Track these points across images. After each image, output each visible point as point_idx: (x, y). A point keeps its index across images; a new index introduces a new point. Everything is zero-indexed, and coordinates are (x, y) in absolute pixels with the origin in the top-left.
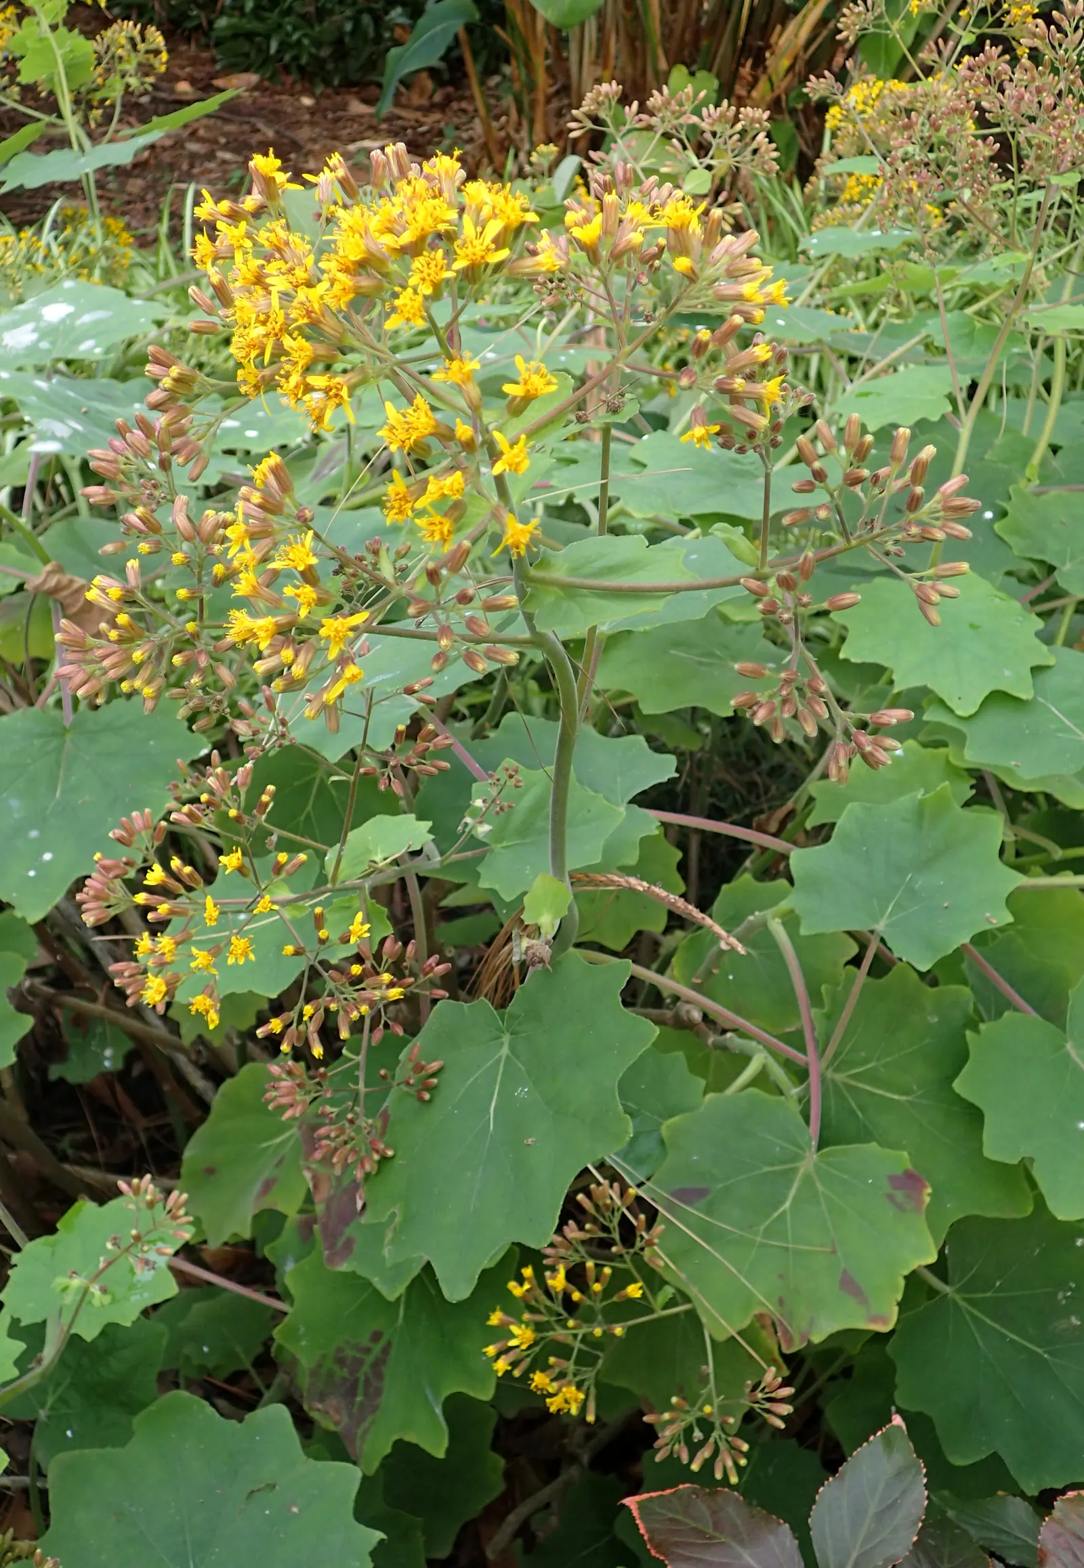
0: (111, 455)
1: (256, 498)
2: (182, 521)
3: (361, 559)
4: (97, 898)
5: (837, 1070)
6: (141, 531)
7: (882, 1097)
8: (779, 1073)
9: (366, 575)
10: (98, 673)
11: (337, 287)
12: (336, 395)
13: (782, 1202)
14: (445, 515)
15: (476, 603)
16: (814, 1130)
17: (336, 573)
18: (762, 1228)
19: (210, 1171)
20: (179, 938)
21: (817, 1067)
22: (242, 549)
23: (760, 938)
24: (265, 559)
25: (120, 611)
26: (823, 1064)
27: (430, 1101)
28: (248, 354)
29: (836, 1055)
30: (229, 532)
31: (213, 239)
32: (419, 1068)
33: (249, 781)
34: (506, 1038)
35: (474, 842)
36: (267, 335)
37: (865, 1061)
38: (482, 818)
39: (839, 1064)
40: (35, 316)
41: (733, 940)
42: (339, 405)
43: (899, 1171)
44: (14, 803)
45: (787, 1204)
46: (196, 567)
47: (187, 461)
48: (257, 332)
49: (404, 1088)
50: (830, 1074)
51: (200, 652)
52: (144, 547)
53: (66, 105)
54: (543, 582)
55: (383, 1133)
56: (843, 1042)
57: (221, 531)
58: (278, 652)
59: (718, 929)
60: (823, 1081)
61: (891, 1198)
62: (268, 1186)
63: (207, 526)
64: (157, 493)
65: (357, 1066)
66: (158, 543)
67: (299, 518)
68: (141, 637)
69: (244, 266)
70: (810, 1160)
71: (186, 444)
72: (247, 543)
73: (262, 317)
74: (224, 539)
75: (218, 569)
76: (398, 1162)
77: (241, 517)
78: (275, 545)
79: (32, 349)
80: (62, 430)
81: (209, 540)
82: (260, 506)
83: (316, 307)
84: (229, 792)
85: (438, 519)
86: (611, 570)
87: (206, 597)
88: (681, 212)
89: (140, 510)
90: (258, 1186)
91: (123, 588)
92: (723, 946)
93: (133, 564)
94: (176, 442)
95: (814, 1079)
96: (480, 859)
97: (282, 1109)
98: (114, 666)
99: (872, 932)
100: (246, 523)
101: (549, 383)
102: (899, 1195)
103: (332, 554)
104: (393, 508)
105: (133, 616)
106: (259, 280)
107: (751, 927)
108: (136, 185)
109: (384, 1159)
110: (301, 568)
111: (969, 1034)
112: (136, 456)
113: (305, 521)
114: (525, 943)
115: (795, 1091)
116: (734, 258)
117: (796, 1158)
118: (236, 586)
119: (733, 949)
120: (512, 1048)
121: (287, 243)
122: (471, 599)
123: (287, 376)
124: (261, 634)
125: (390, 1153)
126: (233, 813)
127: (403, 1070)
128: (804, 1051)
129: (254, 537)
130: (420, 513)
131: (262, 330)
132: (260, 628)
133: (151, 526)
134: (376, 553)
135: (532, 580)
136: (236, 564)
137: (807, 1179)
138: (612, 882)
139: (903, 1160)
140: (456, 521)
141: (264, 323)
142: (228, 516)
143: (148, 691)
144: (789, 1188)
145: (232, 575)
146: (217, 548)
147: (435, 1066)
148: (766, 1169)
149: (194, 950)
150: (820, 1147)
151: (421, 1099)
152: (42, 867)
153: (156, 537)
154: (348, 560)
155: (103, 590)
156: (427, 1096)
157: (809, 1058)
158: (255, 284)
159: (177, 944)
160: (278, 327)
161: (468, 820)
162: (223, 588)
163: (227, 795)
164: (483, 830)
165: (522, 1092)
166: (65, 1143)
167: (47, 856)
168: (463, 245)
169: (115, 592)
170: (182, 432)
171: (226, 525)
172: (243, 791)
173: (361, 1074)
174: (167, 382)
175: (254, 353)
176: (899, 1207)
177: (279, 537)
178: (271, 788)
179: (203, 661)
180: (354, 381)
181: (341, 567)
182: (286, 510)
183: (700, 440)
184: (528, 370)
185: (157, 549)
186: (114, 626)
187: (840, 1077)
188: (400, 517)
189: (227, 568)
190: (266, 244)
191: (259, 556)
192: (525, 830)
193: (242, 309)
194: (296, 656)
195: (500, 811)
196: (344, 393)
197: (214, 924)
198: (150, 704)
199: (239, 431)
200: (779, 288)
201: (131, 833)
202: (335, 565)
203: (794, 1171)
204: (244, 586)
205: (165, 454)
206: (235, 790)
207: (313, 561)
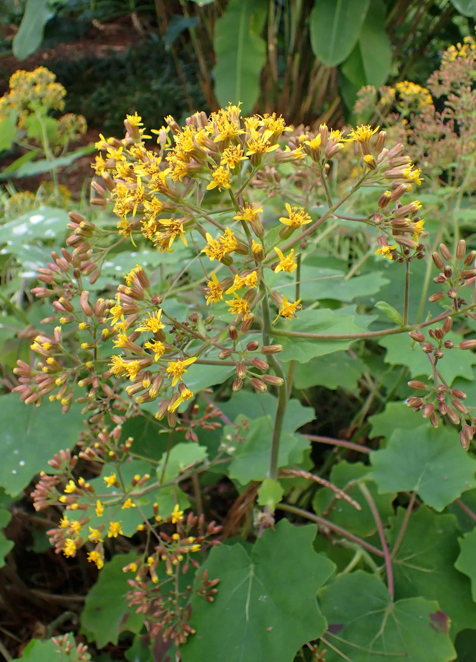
0: (49, 271)
1: (128, 290)
2: (85, 304)
3: (186, 324)
4: (41, 496)
5: (398, 558)
6: (62, 311)
7: (419, 571)
8: (369, 560)
9: (189, 334)
10: (37, 389)
11: (177, 169)
12: (176, 230)
13: (378, 630)
14: (244, 298)
15: (259, 350)
16: (391, 590)
17: (171, 332)
18: (371, 644)
19: (98, 609)
20: (83, 522)
21: (388, 559)
22: (120, 320)
23: (355, 493)
24: (132, 326)
25: (50, 356)
26: (392, 556)
27: (214, 602)
28: (124, 212)
29: (398, 552)
30: (112, 311)
31: (105, 158)
32: (207, 584)
33: (120, 435)
34: (252, 566)
35: (225, 455)
36: (134, 201)
37: (410, 554)
38: (230, 443)
39: (400, 555)
40: (27, 221)
41: (342, 493)
42: (178, 236)
43: (434, 611)
44: (8, 437)
45: (382, 631)
46: (93, 329)
47: (89, 273)
48: (128, 200)
49: (199, 594)
50: (395, 561)
51: (94, 379)
52: (63, 320)
53: (46, 144)
54: (279, 334)
55: (189, 619)
56: (401, 545)
57: (107, 310)
58: (141, 380)
59: (333, 486)
60: (393, 565)
61: (432, 626)
62: (126, 618)
63: (99, 308)
64: (72, 290)
65: (174, 580)
66: (71, 318)
67: (153, 301)
68: (60, 370)
69: (122, 168)
70: (390, 608)
71: (88, 265)
72: (122, 317)
73: (132, 192)
74: (109, 315)
75: (105, 331)
76: (198, 637)
77: (119, 302)
78: (138, 318)
79: (25, 235)
80: (33, 265)
81: (100, 315)
82: (130, 295)
83: (164, 182)
84: (109, 441)
85: (241, 300)
86: (314, 328)
87: (98, 346)
88: (365, 132)
89: (61, 299)
90: (121, 618)
91: (51, 343)
92: (338, 496)
93: (58, 329)
94: (83, 263)
95: (388, 563)
96: (228, 464)
97: (135, 606)
98: (44, 388)
99: (412, 492)
100: (122, 305)
101: (306, 219)
102: (436, 624)
103: (171, 322)
104: (211, 294)
105: (57, 358)
106: (130, 173)
107: (351, 488)
108: (73, 180)
109: (191, 635)
110: (155, 331)
111: (459, 539)
112: (62, 271)
113: (157, 303)
114: (260, 515)
115: (378, 569)
116: (391, 158)
117: (383, 606)
118: (116, 342)
119: (342, 498)
120: (256, 572)
121: (145, 154)
122: (257, 347)
123: (147, 221)
124: (131, 371)
125: (193, 631)
126: (111, 453)
127: (198, 584)
128: (381, 549)
129: (126, 313)
130: (230, 297)
131: (131, 198)
132: (130, 367)
133: (68, 308)
134: (195, 321)
135: (273, 334)
136: (115, 328)
137: (390, 616)
138: (292, 474)
139: (435, 605)
140: (251, 301)
141: (133, 195)
142: (111, 302)
143: (64, 401)
144: (381, 621)
145: (113, 335)
146: (104, 319)
147: (215, 582)
148: (370, 613)
149: (91, 529)
150: (395, 599)
151: (208, 600)
152: (19, 468)
153: (71, 314)
154: (178, 324)
155: (40, 344)
156: (212, 599)
157: (384, 553)
158: (128, 176)
159: (82, 525)
160: (140, 196)
161: (223, 445)
162: (107, 342)
163: (109, 444)
164: (231, 450)
165: (263, 598)
166: (34, 578)
167: (22, 463)
168: (251, 143)
169: (47, 345)
170: (86, 258)
171: (110, 307)
172: (116, 441)
173: (176, 584)
174: (78, 230)
175: (127, 212)
176: (436, 630)
177: (140, 313)
178: (131, 439)
179: (96, 384)
180: (187, 221)
181: (174, 329)
182: (145, 297)
183: (385, 253)
184: (293, 211)
185: (71, 321)
186: (46, 364)
187: (400, 562)
188: (215, 300)
189: (110, 331)
190: (134, 155)
191: (129, 324)
192: (250, 448)
193: (120, 188)
194: (152, 383)
195: (238, 442)
196: (181, 228)
197: (101, 515)
198: (65, 408)
199: (113, 268)
200: (416, 173)
201: (59, 461)
202: (171, 328)
203: (383, 613)
204: (121, 341)
205: (77, 269)
206: (112, 438)
207: (162, 327)
